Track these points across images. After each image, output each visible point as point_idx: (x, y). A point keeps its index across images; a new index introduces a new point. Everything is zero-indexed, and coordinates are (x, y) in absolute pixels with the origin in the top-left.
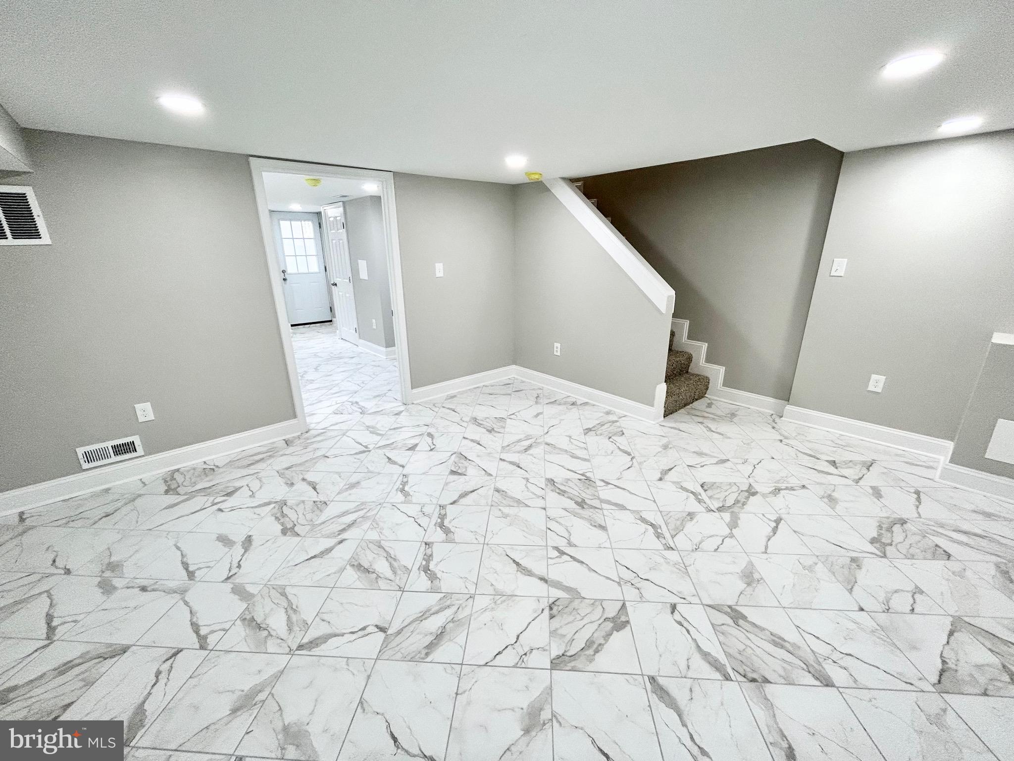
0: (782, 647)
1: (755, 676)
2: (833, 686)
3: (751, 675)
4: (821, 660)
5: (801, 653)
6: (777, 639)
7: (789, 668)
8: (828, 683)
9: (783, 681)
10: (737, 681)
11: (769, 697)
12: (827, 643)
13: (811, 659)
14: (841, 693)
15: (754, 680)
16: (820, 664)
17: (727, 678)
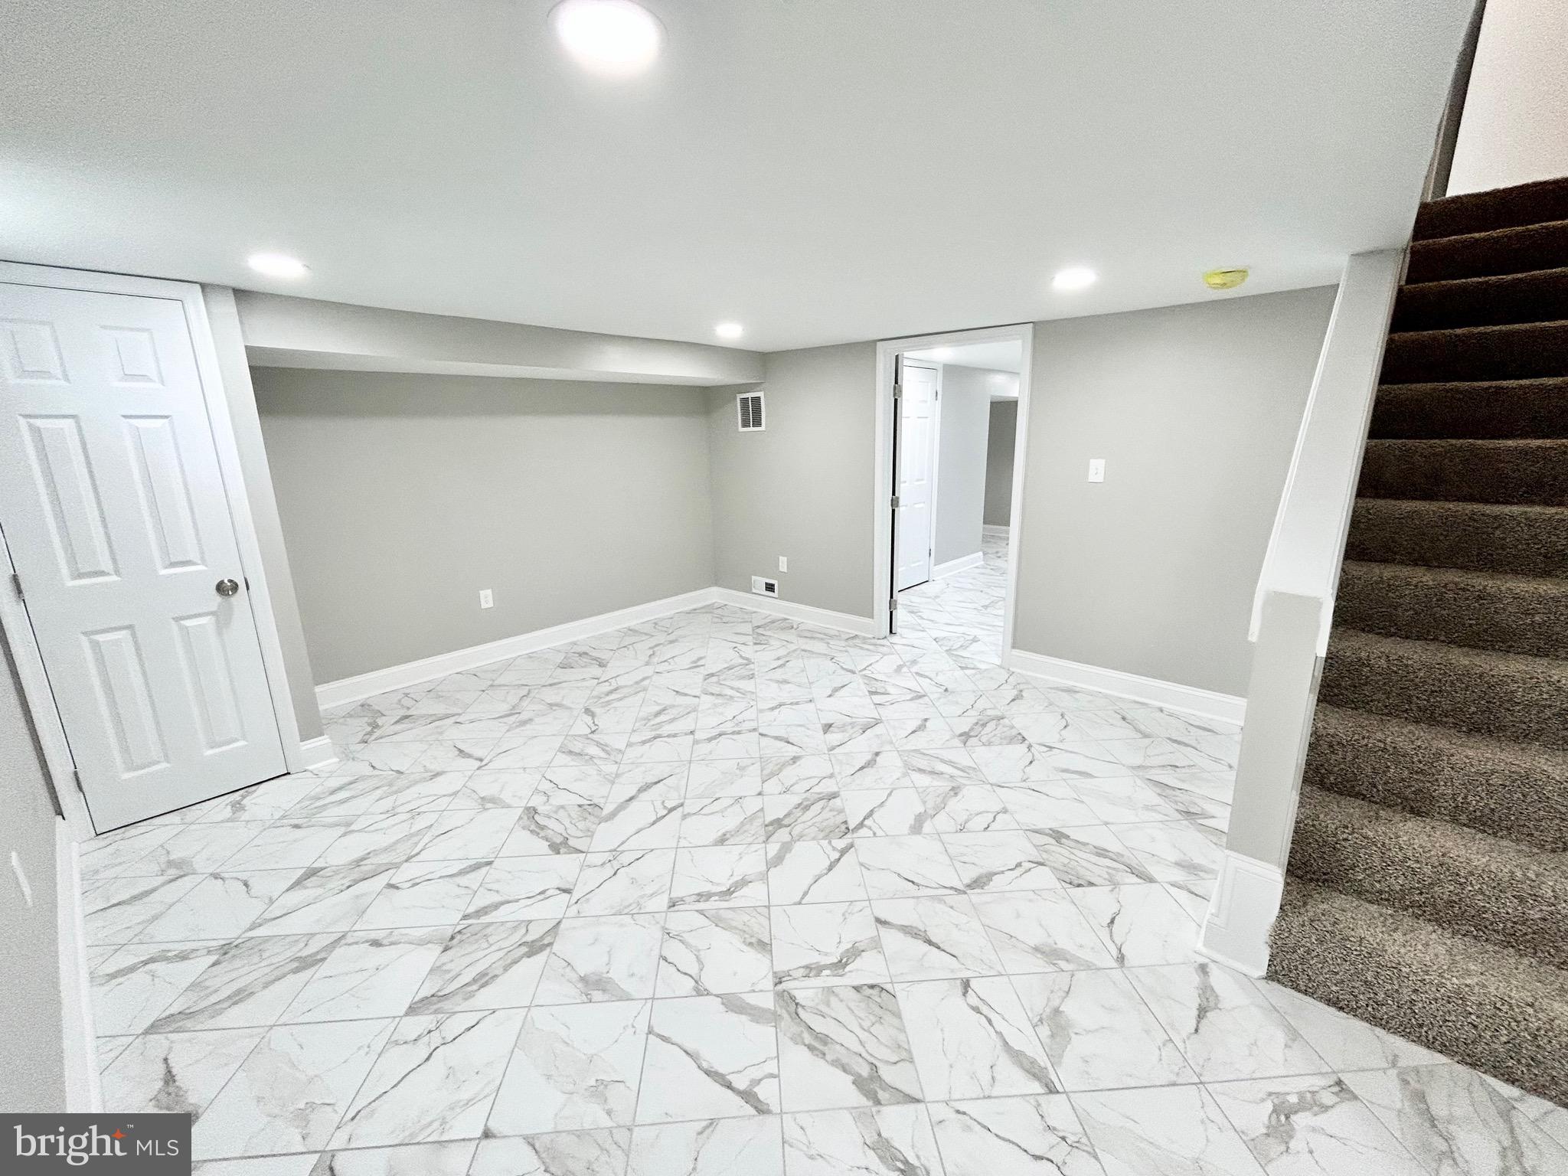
0: (475, 981)
1: (455, 941)
2: (407, 1014)
3: (458, 937)
4: (440, 1016)
5: (458, 998)
6: (487, 978)
7: (448, 976)
8: (412, 1010)
9: (438, 964)
10: (458, 924)
11: (430, 945)
12: (457, 1037)
13: (446, 1005)
14: (394, 1017)
15: (452, 938)
16: (436, 1012)
17: (465, 917)
